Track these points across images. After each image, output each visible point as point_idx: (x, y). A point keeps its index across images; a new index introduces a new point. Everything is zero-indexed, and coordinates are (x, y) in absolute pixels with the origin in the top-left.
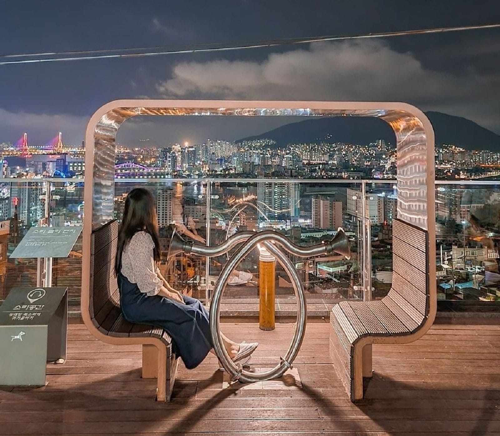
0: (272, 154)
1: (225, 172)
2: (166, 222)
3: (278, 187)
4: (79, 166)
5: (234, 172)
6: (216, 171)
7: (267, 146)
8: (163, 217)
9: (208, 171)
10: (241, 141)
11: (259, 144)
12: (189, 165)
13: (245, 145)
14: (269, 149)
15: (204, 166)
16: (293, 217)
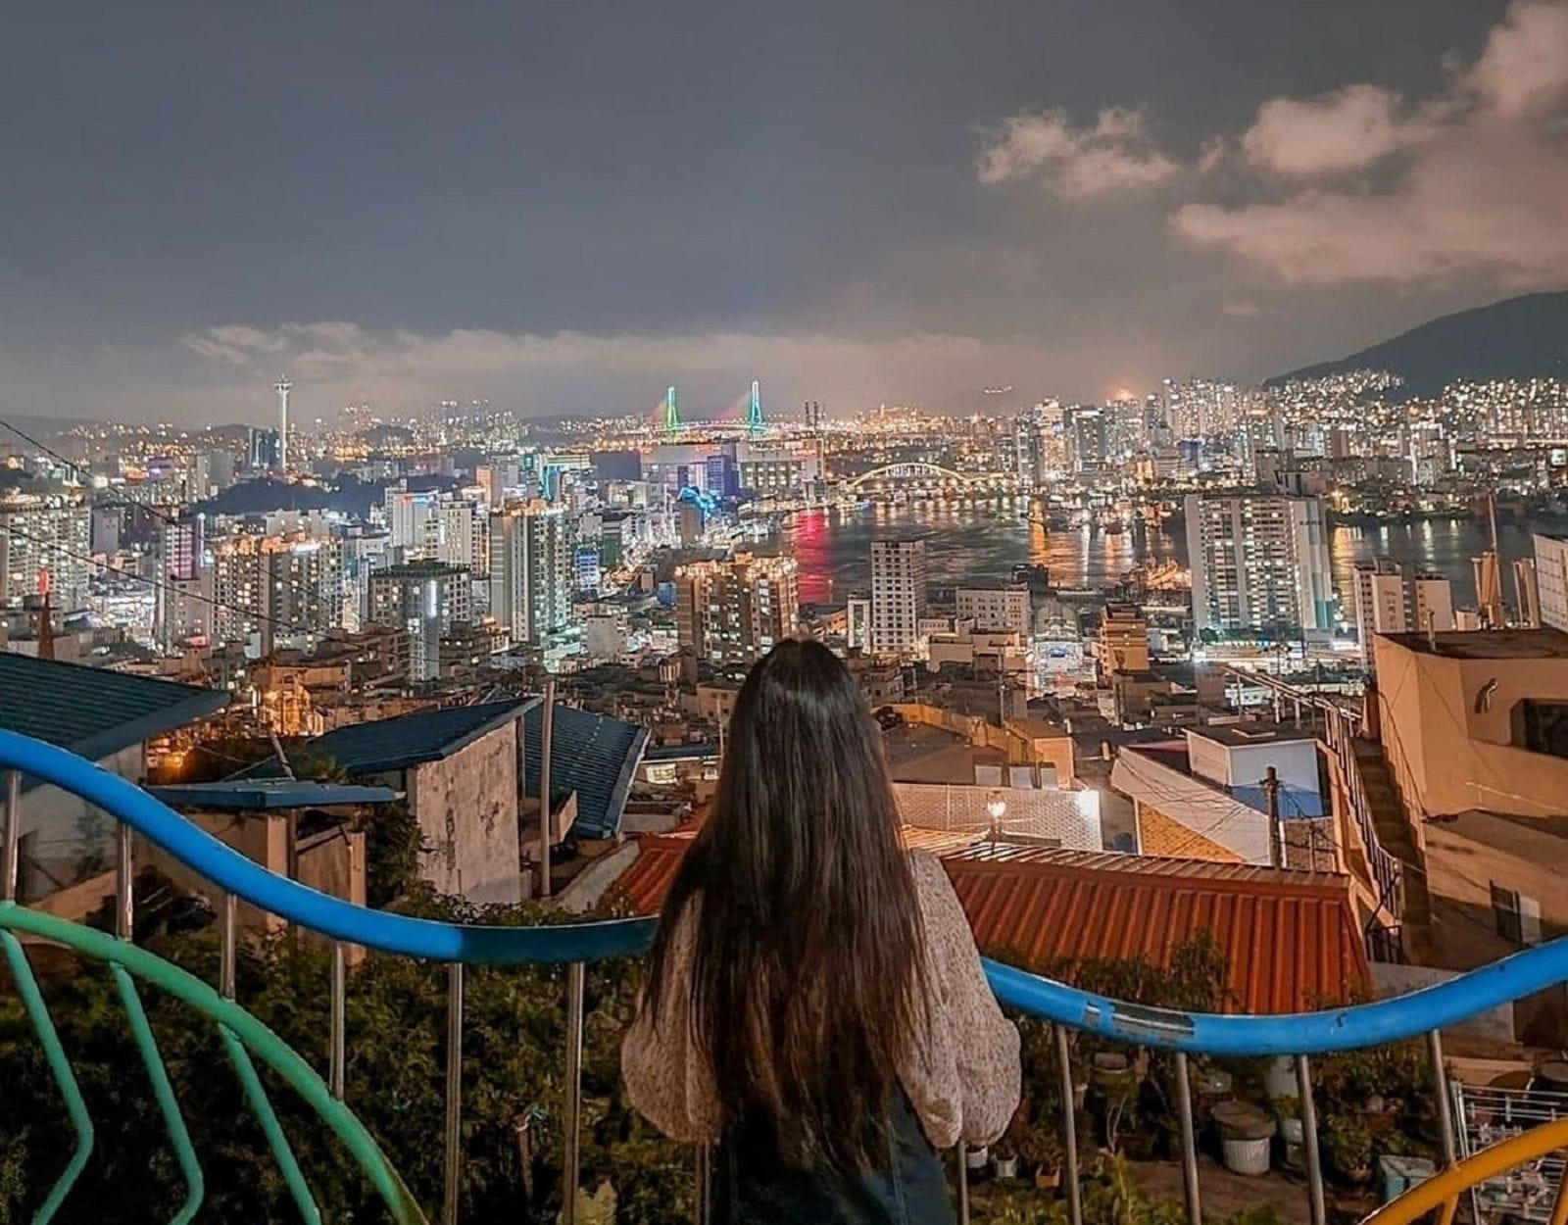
0: (1389, 419)
1: (1204, 484)
2: (900, 641)
3: (1256, 530)
4: (770, 473)
5: (1235, 483)
6: (1171, 482)
7: (1368, 395)
8: (891, 625)
9: (1147, 481)
10: (1280, 382)
11: (1343, 389)
12: (1085, 465)
13: (1295, 393)
14: (1377, 404)
15: (1139, 465)
16: (1310, 631)
